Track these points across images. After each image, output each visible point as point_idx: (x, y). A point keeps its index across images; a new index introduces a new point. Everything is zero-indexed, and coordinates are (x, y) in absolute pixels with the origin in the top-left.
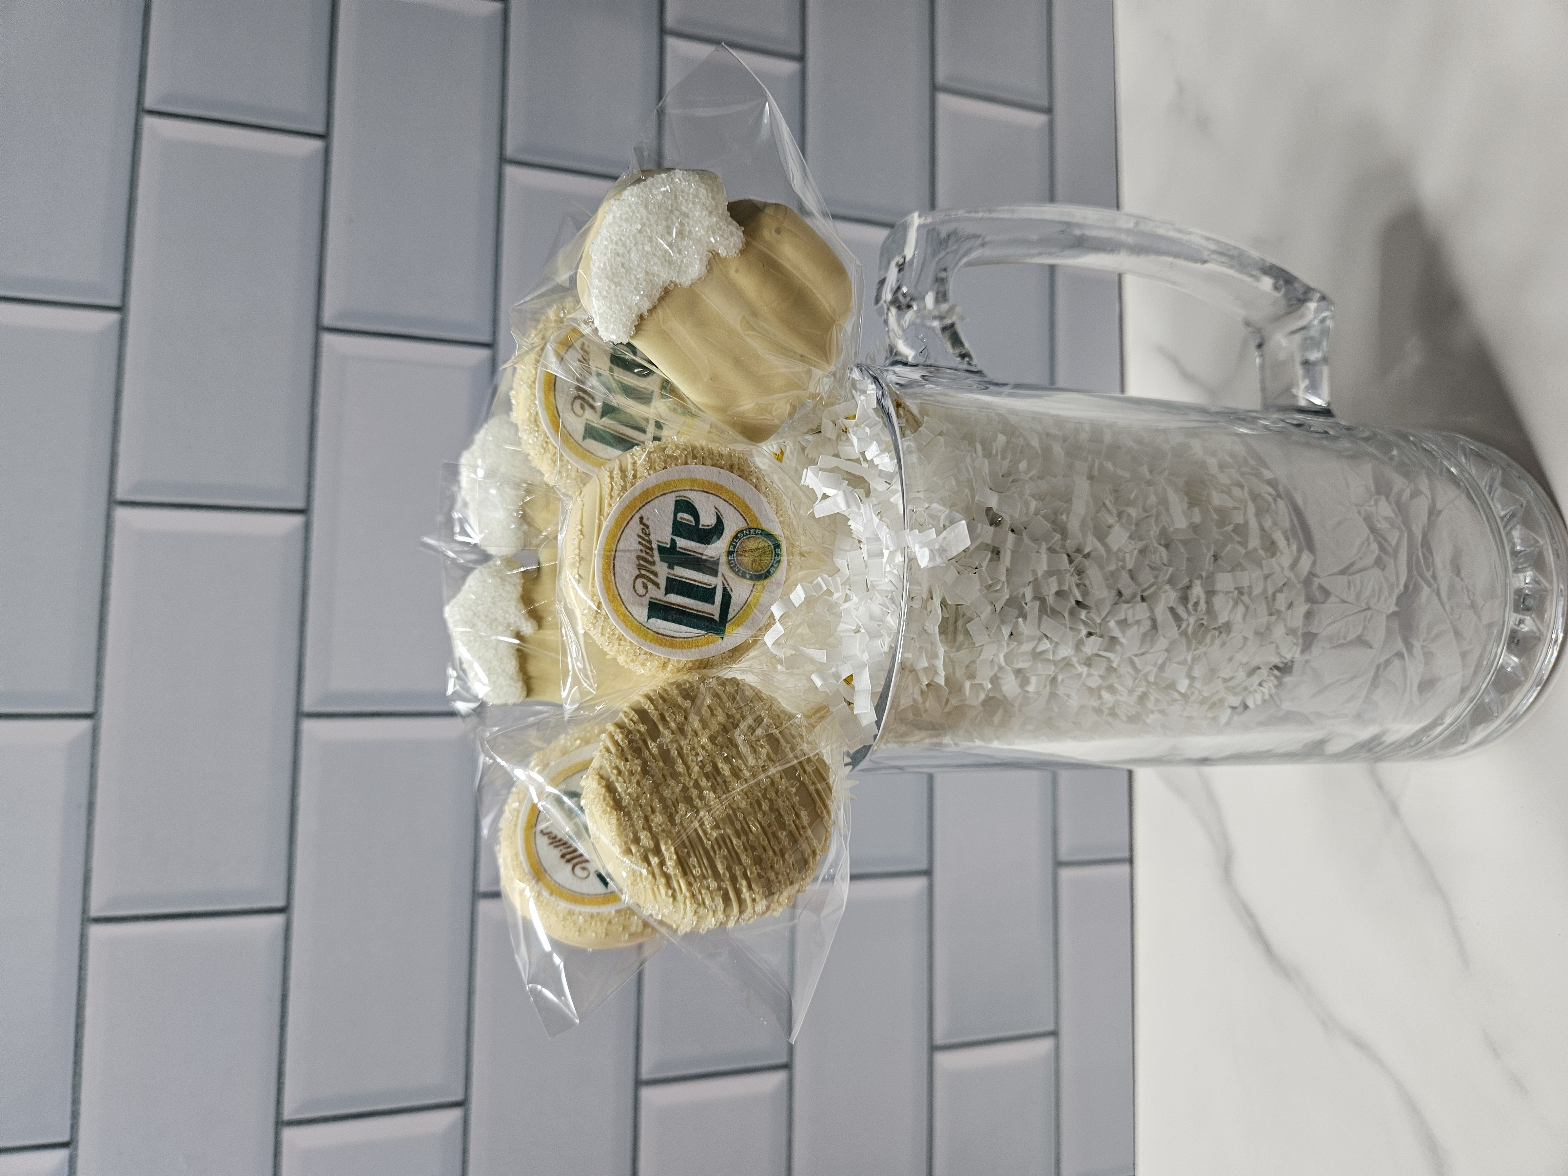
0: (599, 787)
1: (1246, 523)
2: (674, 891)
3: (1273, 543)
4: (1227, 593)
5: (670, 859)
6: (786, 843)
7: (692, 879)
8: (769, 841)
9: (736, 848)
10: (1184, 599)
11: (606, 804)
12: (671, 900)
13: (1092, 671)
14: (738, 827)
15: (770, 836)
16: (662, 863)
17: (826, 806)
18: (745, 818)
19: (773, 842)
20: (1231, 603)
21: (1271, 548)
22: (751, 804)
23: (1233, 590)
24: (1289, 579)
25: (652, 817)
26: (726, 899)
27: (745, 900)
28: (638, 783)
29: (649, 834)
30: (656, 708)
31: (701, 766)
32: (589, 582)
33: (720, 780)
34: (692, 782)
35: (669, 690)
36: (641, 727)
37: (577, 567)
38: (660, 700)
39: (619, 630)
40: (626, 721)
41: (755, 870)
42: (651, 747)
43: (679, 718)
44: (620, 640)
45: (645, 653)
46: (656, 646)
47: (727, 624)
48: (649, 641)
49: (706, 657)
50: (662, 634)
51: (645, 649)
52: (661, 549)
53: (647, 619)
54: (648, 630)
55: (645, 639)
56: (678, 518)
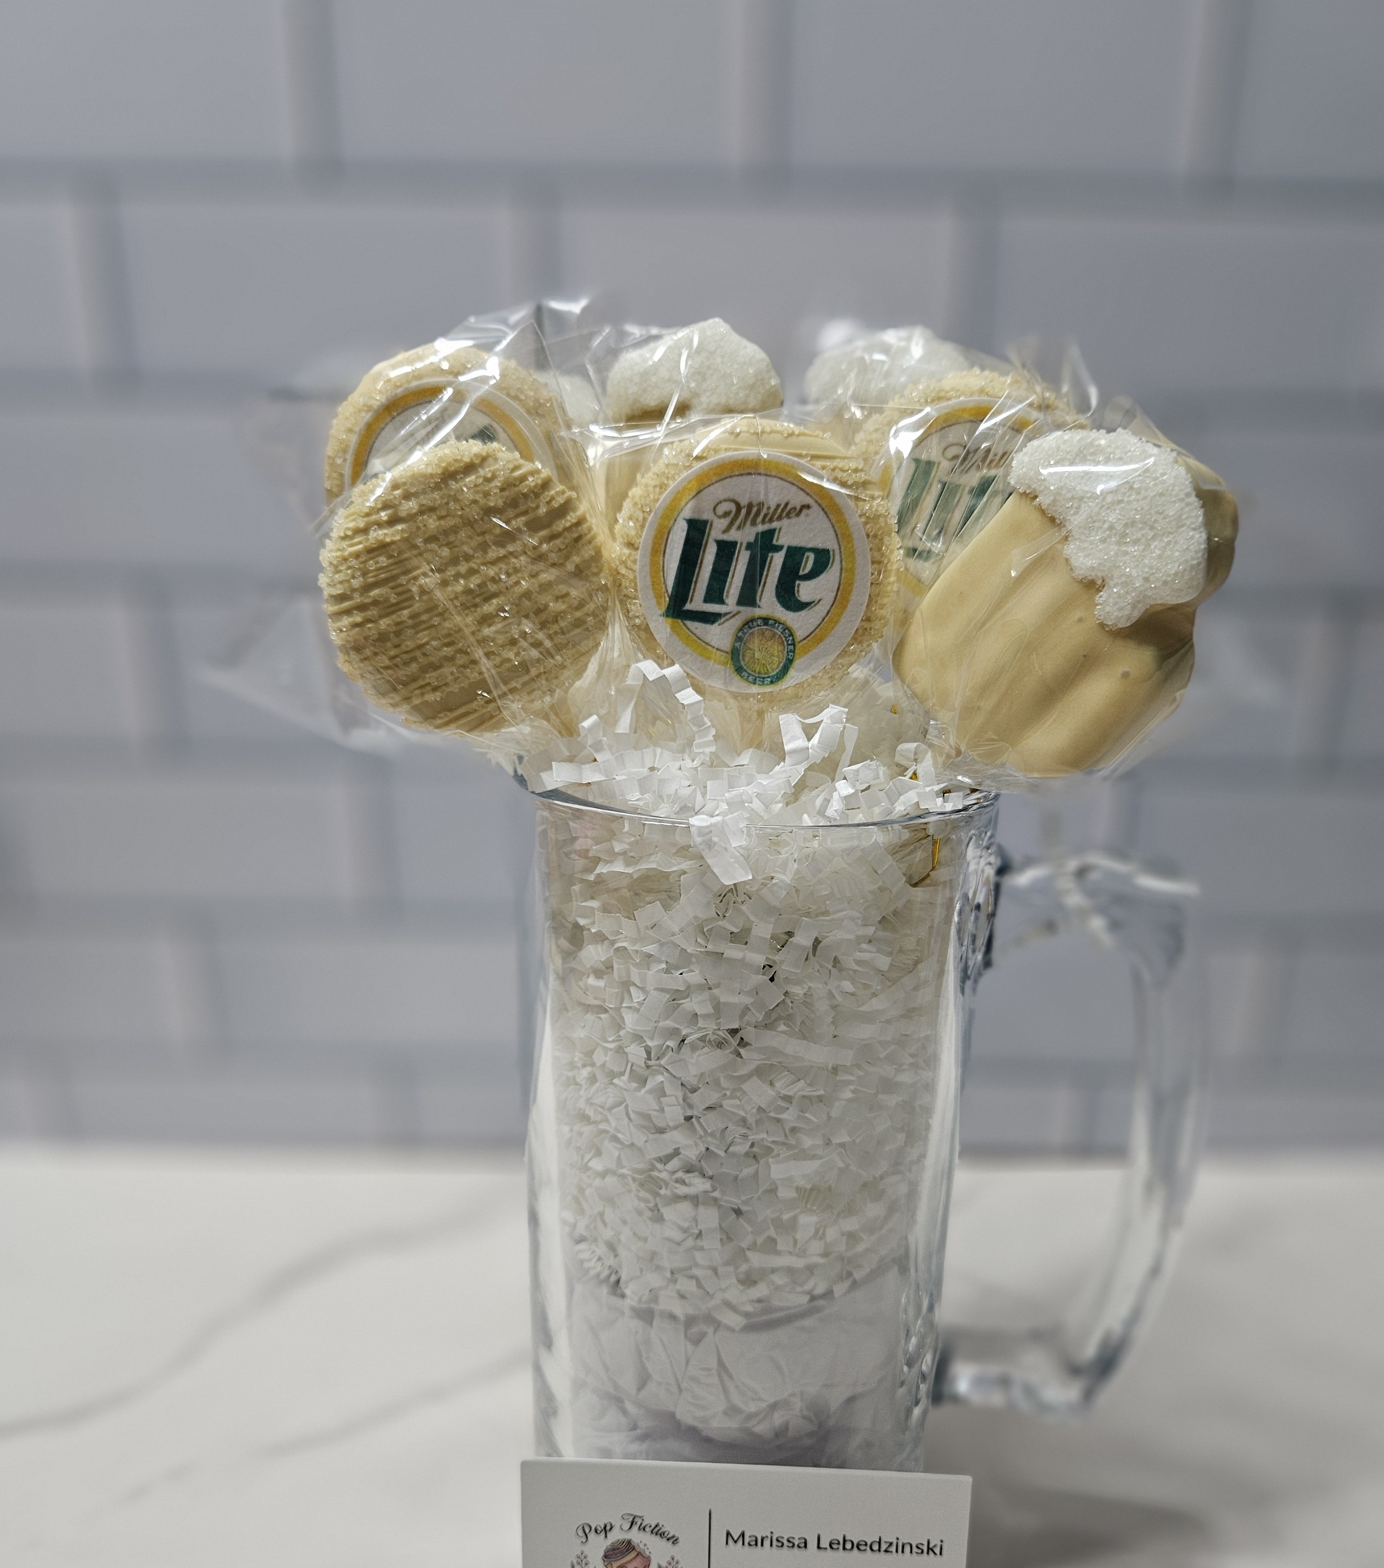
1: (778, 1254)
2: (352, 538)
3: (754, 1283)
4: (696, 1221)
5: (385, 535)
6: (404, 672)
7: (363, 559)
8: (406, 652)
9: (398, 614)
10: (689, 1169)
12: (342, 535)
13: (610, 1054)
14: (424, 617)
15: (414, 654)
16: (380, 525)
17: (447, 724)
18: (433, 626)
19: (405, 657)
20: (686, 1225)
21: (749, 1281)
22: (449, 635)
23: (700, 1227)
24: (712, 1297)
25: (435, 516)
26: (341, 598)
27: (340, 620)
28: (475, 502)
29: (414, 511)
30: (566, 529)
31: (495, 580)
32: (729, 446)
33: (477, 600)
34: (475, 567)
35: (590, 547)
36: (543, 510)
37: (748, 432)
38: (575, 535)
39: (672, 485)
40: (552, 492)
41: (374, 634)
42: (518, 520)
43: (553, 557)
44: (661, 487)
45: (645, 519)
46: (653, 533)
47: (680, 621)
48: (659, 524)
49: (640, 596)
50: (667, 540)
51: (650, 519)
52: (770, 533)
53: (685, 519)
54: (672, 522)
55: (662, 517)
56: (807, 554)
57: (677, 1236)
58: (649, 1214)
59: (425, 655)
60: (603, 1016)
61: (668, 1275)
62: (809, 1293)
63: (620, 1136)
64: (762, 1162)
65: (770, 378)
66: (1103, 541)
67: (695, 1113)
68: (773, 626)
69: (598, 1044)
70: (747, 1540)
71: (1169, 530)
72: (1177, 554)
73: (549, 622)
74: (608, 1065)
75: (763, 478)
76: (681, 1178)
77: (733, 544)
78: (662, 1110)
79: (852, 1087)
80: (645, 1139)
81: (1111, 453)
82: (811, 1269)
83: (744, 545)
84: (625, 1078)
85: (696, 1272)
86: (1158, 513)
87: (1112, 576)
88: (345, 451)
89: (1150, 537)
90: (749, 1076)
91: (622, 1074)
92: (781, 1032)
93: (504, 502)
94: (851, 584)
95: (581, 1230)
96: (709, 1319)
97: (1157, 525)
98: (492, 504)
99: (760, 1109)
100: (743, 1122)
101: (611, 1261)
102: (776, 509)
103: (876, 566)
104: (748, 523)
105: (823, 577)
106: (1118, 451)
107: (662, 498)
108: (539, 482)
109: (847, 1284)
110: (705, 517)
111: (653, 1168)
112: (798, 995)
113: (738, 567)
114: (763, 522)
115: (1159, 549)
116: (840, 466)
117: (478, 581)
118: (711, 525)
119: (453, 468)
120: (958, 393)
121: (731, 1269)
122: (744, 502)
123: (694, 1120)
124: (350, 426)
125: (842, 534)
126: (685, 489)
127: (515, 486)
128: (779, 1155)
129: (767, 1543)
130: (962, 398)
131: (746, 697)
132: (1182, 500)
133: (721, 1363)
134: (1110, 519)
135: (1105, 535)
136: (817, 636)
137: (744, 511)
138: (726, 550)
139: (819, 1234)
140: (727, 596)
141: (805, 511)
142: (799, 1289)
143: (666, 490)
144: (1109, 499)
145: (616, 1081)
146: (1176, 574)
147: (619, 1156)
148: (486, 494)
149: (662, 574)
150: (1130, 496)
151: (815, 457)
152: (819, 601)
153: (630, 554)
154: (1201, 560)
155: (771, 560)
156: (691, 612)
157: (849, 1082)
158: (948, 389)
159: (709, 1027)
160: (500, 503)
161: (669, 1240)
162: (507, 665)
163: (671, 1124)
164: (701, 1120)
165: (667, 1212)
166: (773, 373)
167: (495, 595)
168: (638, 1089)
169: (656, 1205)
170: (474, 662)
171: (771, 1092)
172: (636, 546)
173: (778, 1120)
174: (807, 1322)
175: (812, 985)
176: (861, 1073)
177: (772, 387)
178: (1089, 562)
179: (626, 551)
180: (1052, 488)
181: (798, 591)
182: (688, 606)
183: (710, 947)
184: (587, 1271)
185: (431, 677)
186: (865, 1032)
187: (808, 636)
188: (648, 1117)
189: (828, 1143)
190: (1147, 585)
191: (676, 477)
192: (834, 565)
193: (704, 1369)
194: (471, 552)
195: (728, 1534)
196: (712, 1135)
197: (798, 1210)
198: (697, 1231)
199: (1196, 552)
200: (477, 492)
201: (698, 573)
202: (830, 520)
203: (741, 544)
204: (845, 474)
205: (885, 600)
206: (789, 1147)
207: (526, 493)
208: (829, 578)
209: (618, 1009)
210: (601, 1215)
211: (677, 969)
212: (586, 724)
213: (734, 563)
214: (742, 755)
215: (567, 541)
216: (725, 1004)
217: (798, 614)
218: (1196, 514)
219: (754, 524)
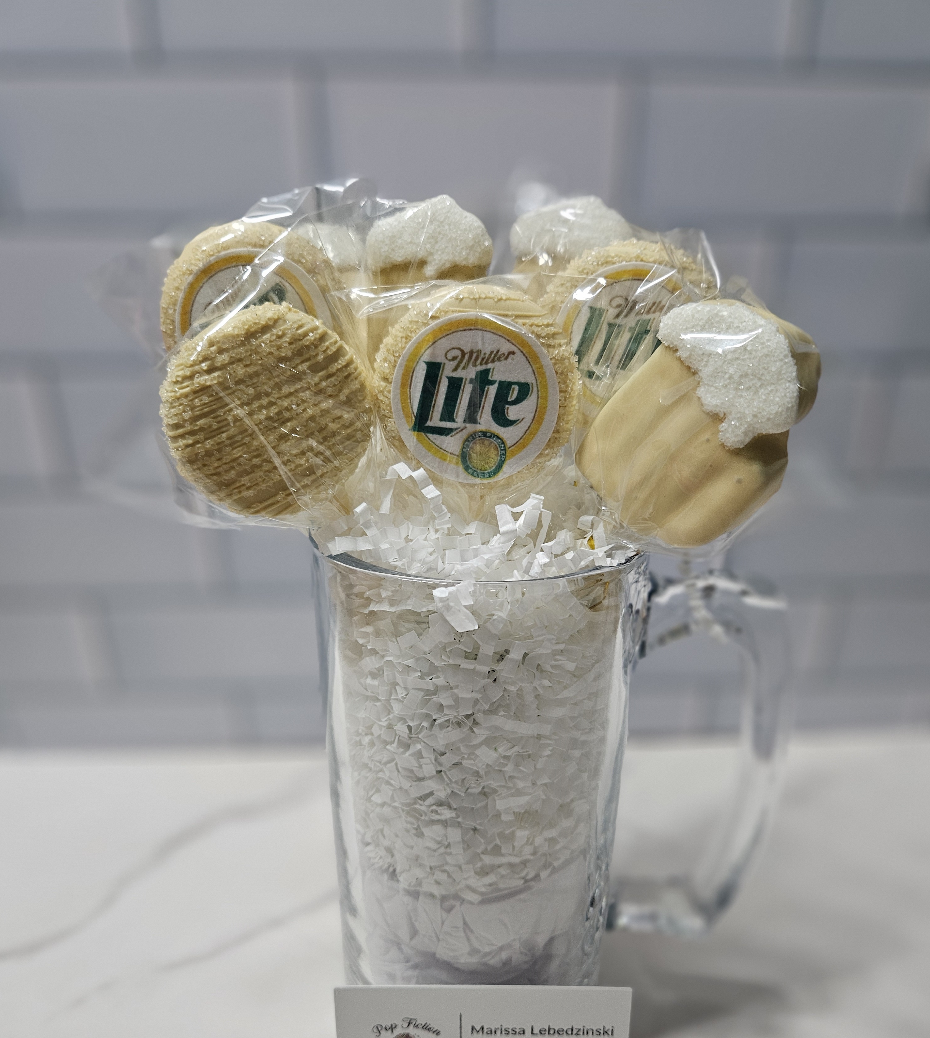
0: (267, 319)
1: (502, 855)
2: (181, 383)
3: (487, 874)
4: (446, 837)
5: (206, 380)
6: (226, 478)
7: (191, 398)
8: (226, 463)
9: (219, 436)
10: (440, 804)
11: (251, 325)
12: (174, 380)
13: (383, 729)
14: (238, 438)
15: (232, 464)
17: (257, 512)
18: (245, 444)
19: (226, 467)
20: (439, 839)
21: (483, 872)
22: (257, 449)
23: (448, 840)
24: (458, 884)
25: (242, 365)
26: (176, 426)
27: (177, 442)
28: (271, 353)
29: (226, 362)
30: (338, 370)
31: (288, 409)
32: (455, 309)
33: (276, 425)
34: (273, 400)
35: (357, 382)
36: (321, 357)
37: (469, 298)
38: (346, 374)
39: (415, 337)
40: (327, 344)
41: (202, 451)
42: (303, 365)
43: (330, 391)
44: (406, 338)
45: (395, 362)
46: (402, 372)
47: (423, 434)
48: (406, 365)
49: (394, 416)
50: (412, 376)
51: (399, 361)
52: (487, 372)
53: (425, 362)
54: (415, 363)
55: (408, 361)
56: (513, 386)
57: (434, 846)
58: (414, 831)
59: (240, 464)
60: (378, 704)
61: (428, 869)
62: (523, 878)
63: (392, 782)
64: (490, 798)
65: (484, 240)
66: (725, 386)
67: (443, 769)
68: (490, 437)
69: (375, 723)
70: (485, 1030)
71: (772, 381)
72: (777, 399)
73: (329, 437)
74: (382, 736)
75: (480, 332)
76: (435, 810)
77: (461, 379)
78: (420, 766)
79: (551, 748)
80: (410, 785)
81: (731, 322)
82: (524, 863)
83: (468, 380)
84: (395, 745)
85: (447, 868)
86: (764, 368)
87: (731, 412)
88: (175, 304)
89: (758, 386)
90: (480, 745)
91: (393, 742)
92: (502, 716)
93: (292, 352)
94: (545, 408)
95: (368, 839)
96: (456, 897)
97: (763, 378)
98: (284, 355)
99: (488, 765)
100: (477, 773)
101: (389, 860)
102: (490, 355)
103: (562, 394)
104: (470, 365)
105: (524, 402)
106: (736, 321)
107: (408, 346)
108: (318, 336)
109: (549, 871)
110: (438, 360)
111: (415, 803)
112: (512, 691)
113: (464, 395)
114: (481, 364)
115: (764, 395)
116: (536, 323)
117: (276, 411)
118: (444, 366)
119: (253, 330)
120: (621, 259)
121: (471, 866)
122: (467, 350)
123: (442, 773)
124: (177, 285)
125: (538, 372)
126: (423, 340)
127: (299, 340)
128: (501, 794)
129: (498, 1032)
130: (624, 263)
131: (473, 486)
132: (782, 360)
133: (465, 923)
134: (730, 372)
135: (726, 383)
136: (521, 443)
137: (467, 357)
138: (455, 384)
139: (529, 842)
140: (456, 416)
141: (511, 356)
142: (517, 876)
143: (410, 340)
144: (730, 357)
145: (388, 747)
146: (776, 413)
147: (393, 795)
148: (279, 348)
149: (409, 401)
150: (745, 355)
151: (517, 317)
152: (522, 419)
153: (386, 386)
154: (794, 404)
155: (488, 391)
156: (431, 427)
157: (549, 745)
158: (613, 255)
159: (451, 714)
160: (289, 354)
161: (428, 848)
162: (300, 468)
163: (427, 776)
164: (448, 773)
165: (426, 831)
166: (487, 236)
167: (289, 420)
168: (404, 753)
169: (418, 826)
170: (275, 468)
171: (495, 755)
172: (390, 380)
173: (500, 771)
174: (522, 896)
175: (523, 685)
176: (557, 738)
177: (486, 247)
178: (715, 402)
179: (383, 384)
180: (688, 346)
181: (507, 413)
182: (429, 424)
183: (451, 662)
184: (373, 864)
185: (245, 480)
186: (558, 712)
187: (515, 444)
188: (411, 771)
189: (534, 784)
190: (755, 420)
191: (417, 331)
192: (533, 394)
193: (453, 927)
194: (270, 390)
195: (473, 1028)
196: (456, 782)
197: (515, 828)
198: (447, 843)
199: (791, 398)
200: (273, 346)
201: (435, 400)
202: (529, 362)
203: (466, 379)
204: (540, 329)
205: (570, 417)
206: (509, 788)
207: (307, 345)
208: (529, 404)
209: (388, 700)
210: (382, 831)
211: (429, 676)
212: (358, 509)
213: (461, 393)
214: (470, 526)
215: (339, 379)
216: (462, 698)
217: (507, 428)
218: (791, 370)
219: (475, 365)
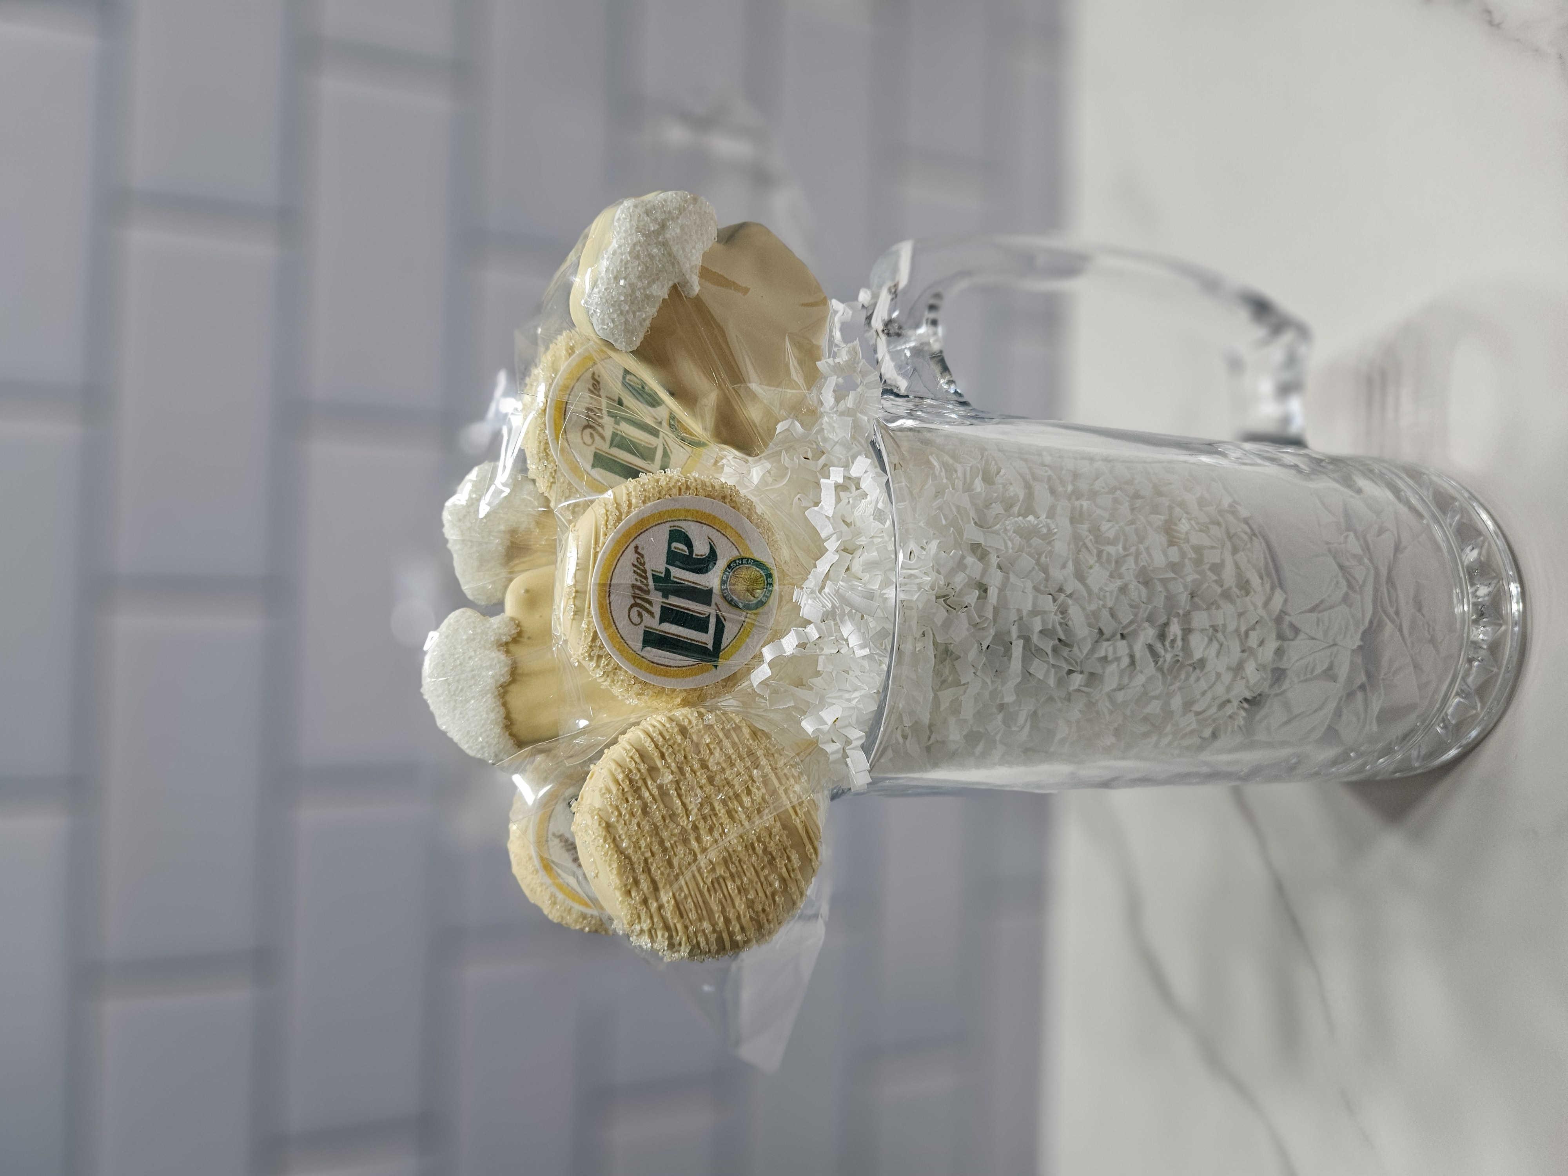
2: (671, 933)
5: (669, 904)
6: (777, 887)
7: (688, 922)
8: (761, 885)
9: (731, 892)
14: (732, 868)
15: (762, 878)
16: (661, 908)
19: (765, 886)
25: (652, 860)
26: (720, 942)
27: (738, 942)
29: (648, 878)
30: (656, 748)
31: (700, 808)
32: (586, 616)
35: (668, 728)
36: (642, 767)
38: (660, 739)
39: (615, 660)
40: (627, 760)
42: (650, 787)
44: (616, 670)
47: (721, 653)
48: (646, 671)
49: (701, 686)
50: (659, 664)
51: (640, 678)
52: (656, 579)
53: (643, 649)
54: (645, 660)
55: (640, 669)
56: (673, 549)
59: (762, 868)
68: (727, 577)
75: (613, 587)
76: (1170, 643)
77: (663, 608)
83: (664, 600)
93: (637, 800)
94: (697, 512)
98: (640, 810)
102: (638, 574)
103: (683, 493)
104: (647, 597)
105: (690, 536)
107: (624, 668)
108: (619, 771)
110: (641, 634)
113: (680, 605)
114: (647, 585)
116: (603, 522)
117: (702, 822)
118: (649, 628)
119: (611, 845)
122: (631, 601)
125: (658, 519)
126: (619, 650)
127: (623, 791)
136: (735, 540)
137: (638, 601)
138: (669, 615)
140: (703, 614)
141: (640, 550)
143: (618, 665)
148: (632, 815)
151: (596, 542)
152: (709, 538)
155: (676, 578)
156: (714, 644)
160: (639, 803)
181: (701, 555)
182: (710, 646)
185: (780, 863)
187: (736, 548)
191: (608, 657)
192: (681, 526)
194: (679, 828)
200: (631, 823)
201: (687, 638)
202: (647, 530)
203: (665, 603)
205: (708, 484)
207: (629, 782)
208: (691, 530)
212: (810, 731)
213: (678, 609)
215: (666, 747)
217: (718, 554)
219: (648, 592)
